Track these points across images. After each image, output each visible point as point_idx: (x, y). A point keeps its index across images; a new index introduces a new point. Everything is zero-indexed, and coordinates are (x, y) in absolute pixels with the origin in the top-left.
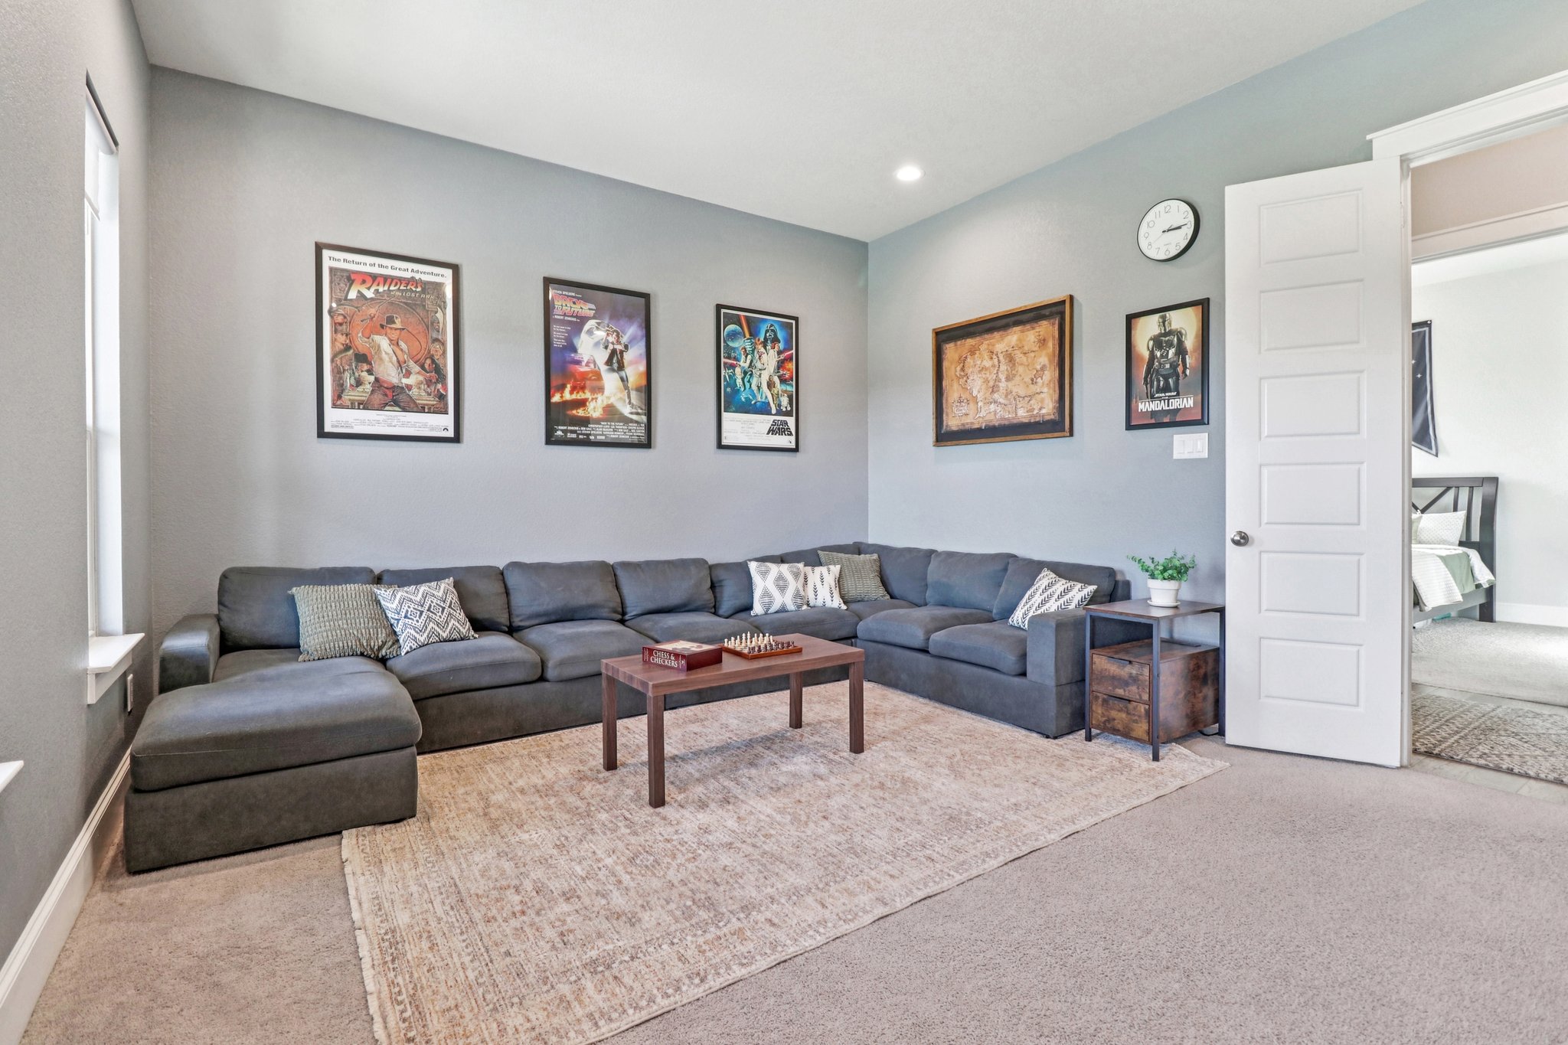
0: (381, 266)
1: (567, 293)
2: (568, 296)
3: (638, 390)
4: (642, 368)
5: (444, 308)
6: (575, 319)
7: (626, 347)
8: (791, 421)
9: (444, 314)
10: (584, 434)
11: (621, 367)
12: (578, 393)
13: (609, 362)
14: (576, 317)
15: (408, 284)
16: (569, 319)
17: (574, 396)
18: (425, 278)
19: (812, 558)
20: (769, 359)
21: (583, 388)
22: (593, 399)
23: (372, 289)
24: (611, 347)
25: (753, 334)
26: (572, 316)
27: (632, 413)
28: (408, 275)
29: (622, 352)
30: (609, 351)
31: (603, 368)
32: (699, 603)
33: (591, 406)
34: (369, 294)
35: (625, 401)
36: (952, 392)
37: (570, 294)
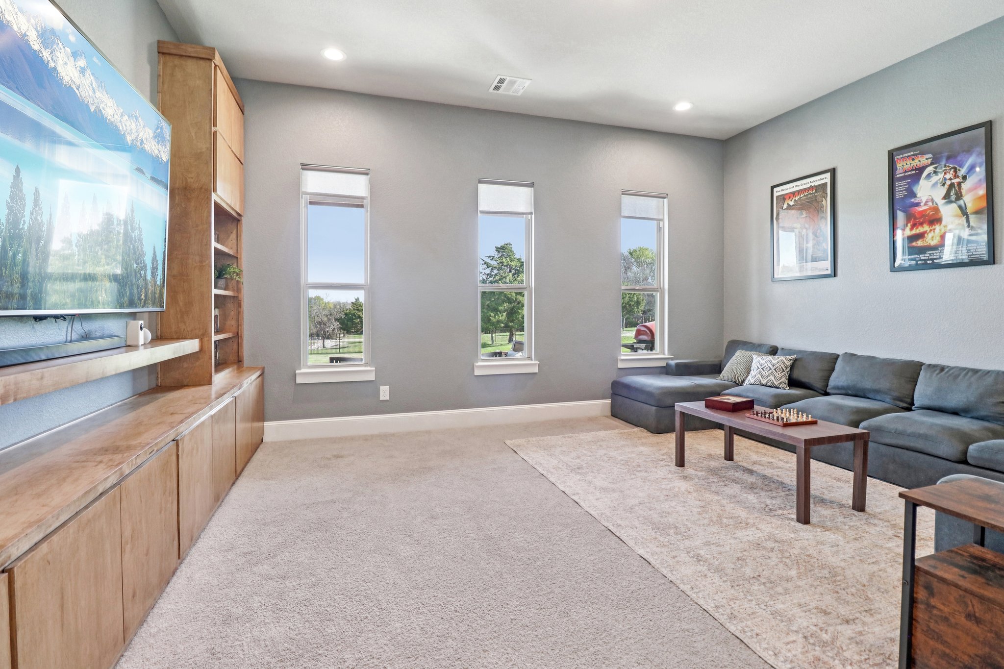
0: (796, 186)
1: (906, 155)
2: (907, 157)
3: (977, 212)
4: (982, 191)
5: (826, 198)
6: (914, 172)
7: (964, 178)
9: (826, 201)
10: (922, 260)
11: (959, 196)
12: (917, 228)
13: (947, 196)
14: (916, 169)
15: (808, 191)
16: (909, 173)
17: (914, 232)
18: (817, 183)
21: (921, 224)
22: (931, 230)
23: (793, 201)
24: (948, 182)
26: (912, 170)
27: (970, 235)
28: (808, 186)
29: (959, 184)
30: (946, 187)
31: (940, 202)
33: (929, 237)
34: (792, 203)
35: (963, 225)
37: (909, 154)
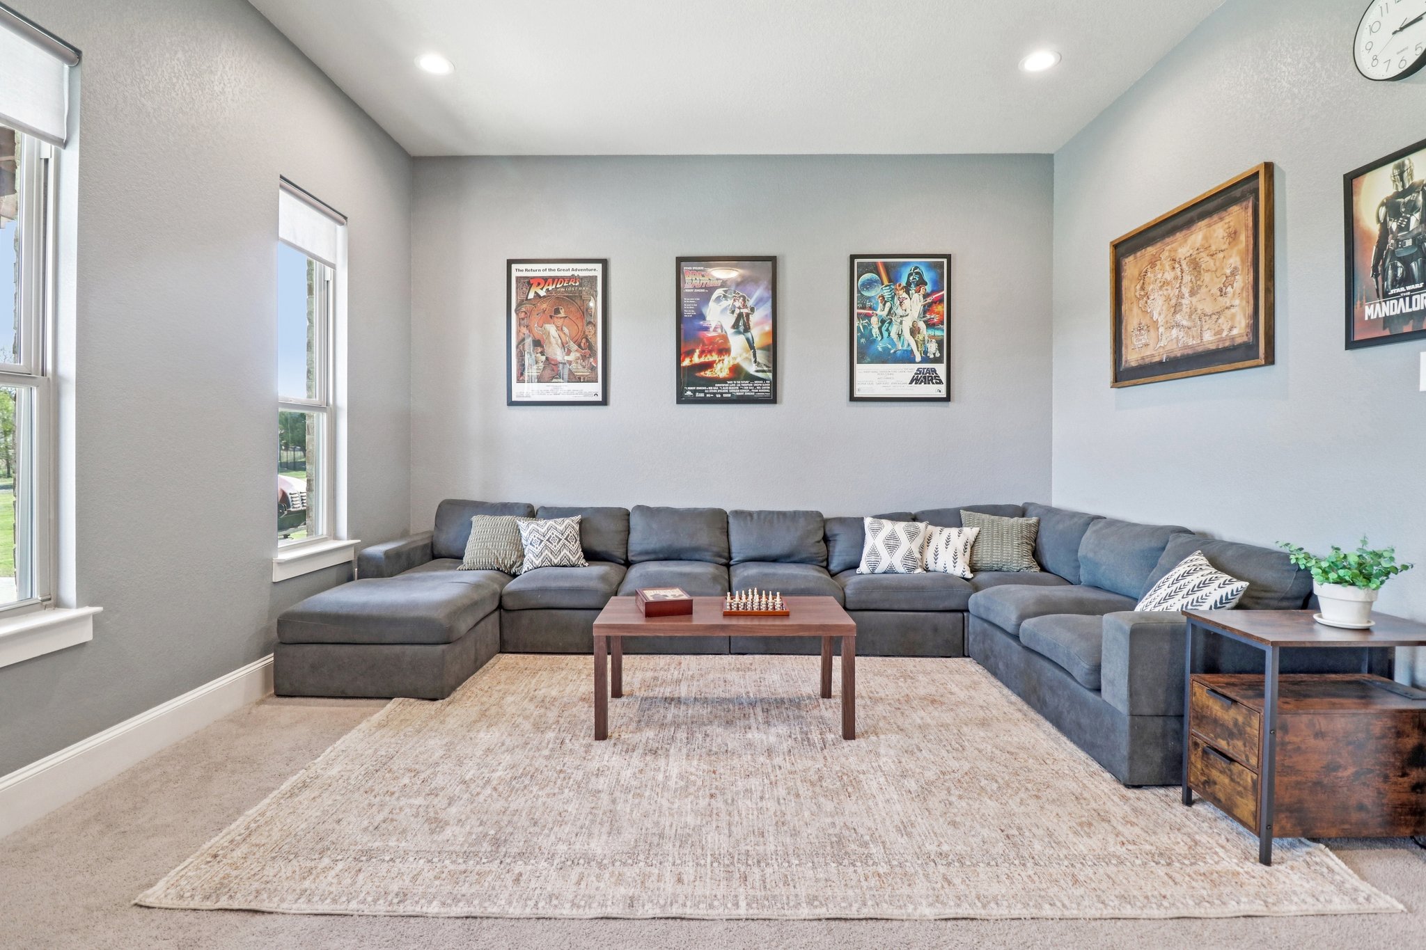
0: (550, 270)
1: (696, 268)
2: (697, 271)
3: (763, 348)
4: (768, 327)
5: (595, 297)
6: (703, 290)
7: (752, 310)
8: (941, 369)
9: (596, 301)
10: (711, 393)
11: (747, 329)
12: (706, 356)
13: (735, 326)
14: (705, 288)
15: (569, 281)
16: (699, 290)
17: (703, 360)
18: (582, 274)
19: (948, 518)
20: (914, 304)
21: (710, 352)
22: (720, 361)
23: (544, 290)
24: (737, 311)
25: (893, 280)
26: (701, 288)
27: (757, 371)
28: (569, 274)
29: (748, 315)
30: (735, 315)
31: (730, 331)
32: (804, 555)
33: (718, 367)
34: (542, 293)
35: (751, 360)
36: (1132, 319)
37: (699, 268)
